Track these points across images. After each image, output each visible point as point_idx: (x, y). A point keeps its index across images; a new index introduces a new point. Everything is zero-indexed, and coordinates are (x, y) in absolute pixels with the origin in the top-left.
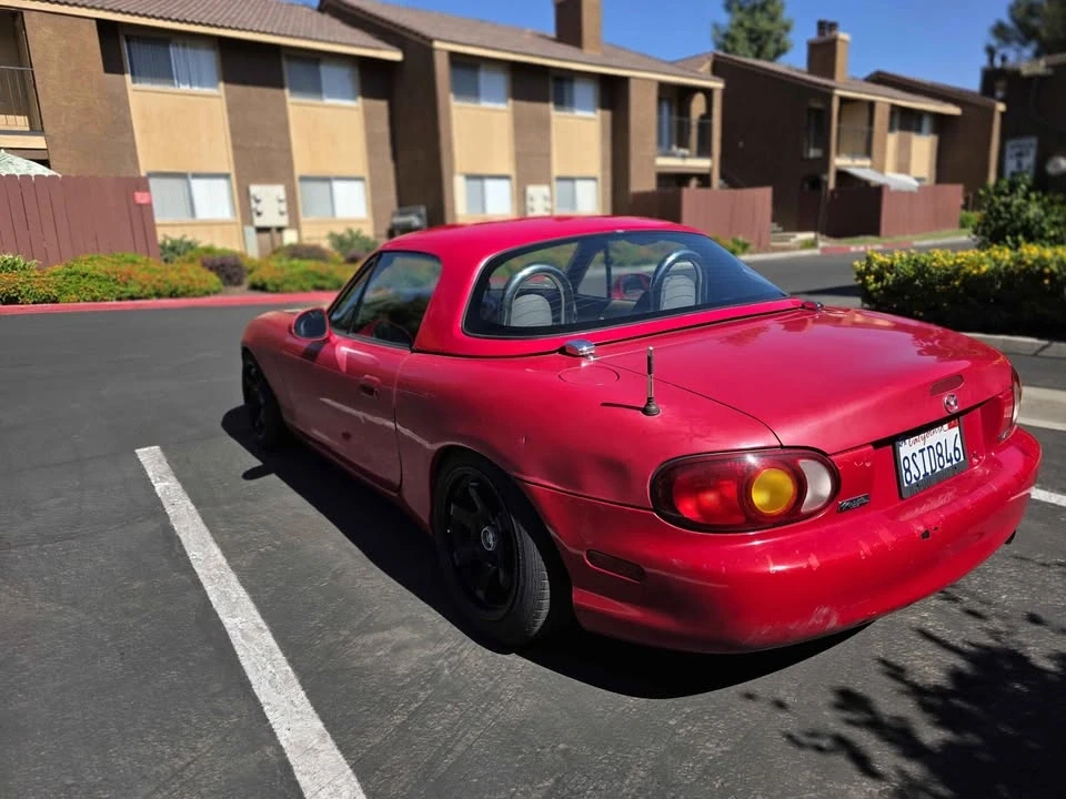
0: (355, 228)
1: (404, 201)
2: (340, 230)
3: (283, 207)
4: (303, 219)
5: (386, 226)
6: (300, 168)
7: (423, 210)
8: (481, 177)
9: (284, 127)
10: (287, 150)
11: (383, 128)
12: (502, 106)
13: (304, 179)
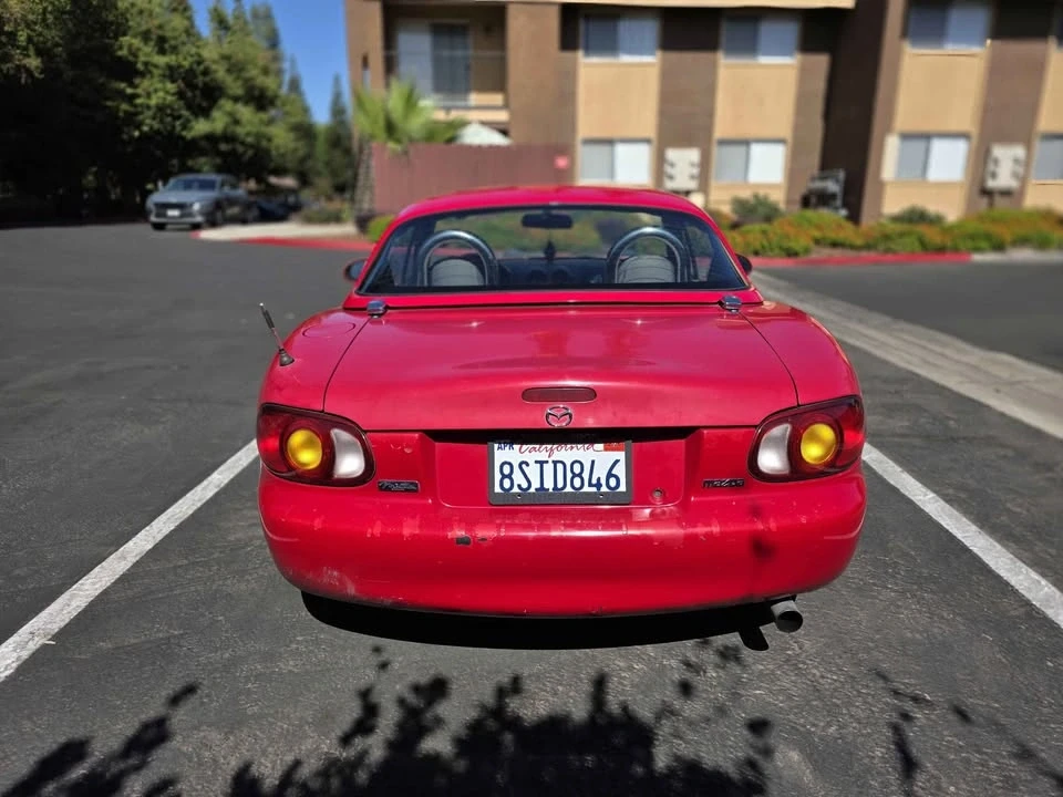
0: (762, 193)
1: (827, 164)
2: (746, 194)
3: (695, 171)
4: (713, 183)
5: (801, 190)
6: (721, 130)
7: (842, 175)
8: (927, 137)
9: (711, 90)
10: (710, 114)
11: (819, 85)
12: (976, 49)
13: (723, 142)
